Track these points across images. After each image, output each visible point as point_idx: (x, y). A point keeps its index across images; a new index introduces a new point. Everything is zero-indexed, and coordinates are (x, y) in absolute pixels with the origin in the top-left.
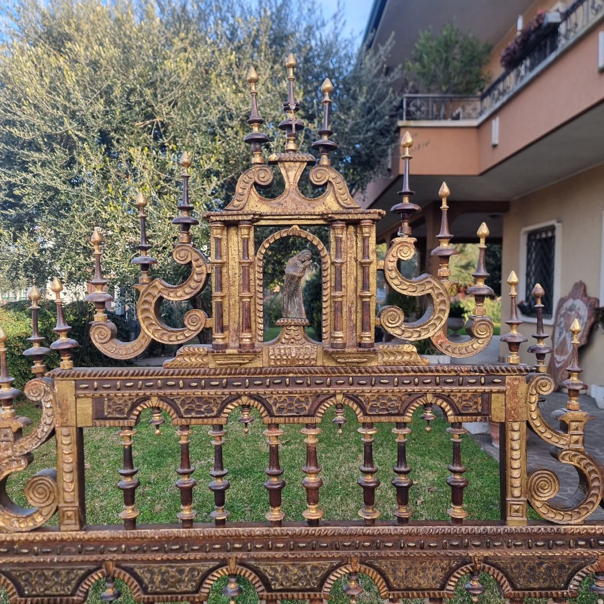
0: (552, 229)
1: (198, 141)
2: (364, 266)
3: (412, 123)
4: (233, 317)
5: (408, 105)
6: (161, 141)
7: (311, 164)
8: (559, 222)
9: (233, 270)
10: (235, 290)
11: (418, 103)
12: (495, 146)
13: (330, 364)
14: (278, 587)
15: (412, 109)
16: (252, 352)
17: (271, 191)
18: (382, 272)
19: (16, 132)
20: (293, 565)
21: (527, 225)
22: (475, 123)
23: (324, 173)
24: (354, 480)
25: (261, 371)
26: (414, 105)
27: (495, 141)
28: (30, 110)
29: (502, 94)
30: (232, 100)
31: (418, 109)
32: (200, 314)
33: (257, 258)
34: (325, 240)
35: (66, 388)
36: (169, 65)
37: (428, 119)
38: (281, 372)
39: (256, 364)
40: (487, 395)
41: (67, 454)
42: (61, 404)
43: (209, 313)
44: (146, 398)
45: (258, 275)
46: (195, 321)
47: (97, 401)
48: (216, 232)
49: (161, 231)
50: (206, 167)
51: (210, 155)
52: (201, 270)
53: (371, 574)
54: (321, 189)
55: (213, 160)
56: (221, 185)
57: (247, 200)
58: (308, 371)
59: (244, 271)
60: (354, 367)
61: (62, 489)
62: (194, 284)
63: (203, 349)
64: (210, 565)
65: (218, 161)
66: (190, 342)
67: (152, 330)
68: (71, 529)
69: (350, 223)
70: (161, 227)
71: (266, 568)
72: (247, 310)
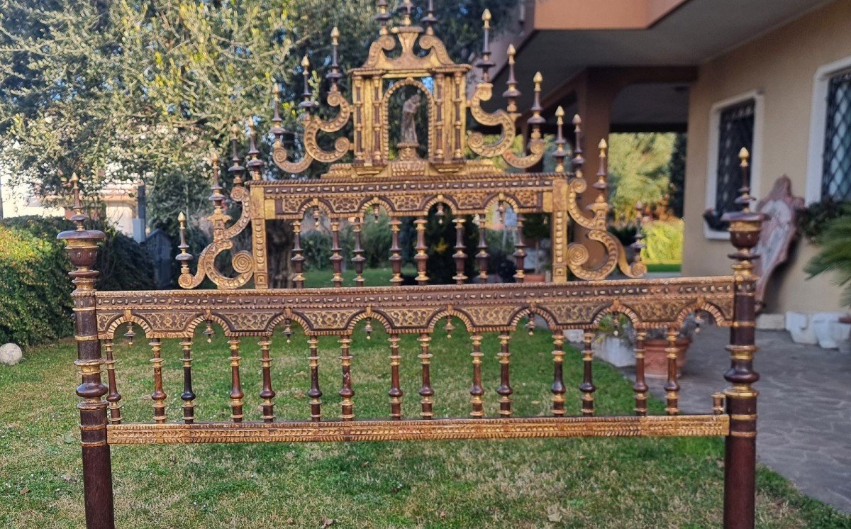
0: (751, 103)
2: (456, 104)
4: (368, 142)
7: (421, 34)
8: (761, 92)
9: (368, 110)
10: (369, 123)
13: (434, 174)
14: (399, 325)
16: (380, 165)
17: (394, 52)
18: (468, 110)
20: (409, 311)
21: (720, 99)
23: (430, 41)
24: (464, 402)
25: (387, 180)
32: (345, 140)
33: (384, 99)
35: (257, 192)
38: (401, 180)
39: (384, 175)
40: (540, 194)
41: (259, 237)
42: (255, 204)
43: (351, 140)
44: (310, 200)
45: (384, 113)
46: (342, 146)
47: (278, 202)
48: (357, 83)
49: (220, 112)
50: (276, 27)
51: (278, 10)
52: (346, 110)
53: (461, 316)
54: (428, 52)
55: (284, 17)
56: (292, 51)
57: (377, 61)
58: (419, 179)
59: (376, 109)
60: (450, 176)
61: (256, 261)
62: (342, 119)
63: (348, 166)
64: (354, 311)
65: (289, 17)
66: (340, 161)
67: (313, 153)
68: (262, 288)
69: (447, 75)
70: (220, 107)
71: (391, 313)
72: (377, 136)
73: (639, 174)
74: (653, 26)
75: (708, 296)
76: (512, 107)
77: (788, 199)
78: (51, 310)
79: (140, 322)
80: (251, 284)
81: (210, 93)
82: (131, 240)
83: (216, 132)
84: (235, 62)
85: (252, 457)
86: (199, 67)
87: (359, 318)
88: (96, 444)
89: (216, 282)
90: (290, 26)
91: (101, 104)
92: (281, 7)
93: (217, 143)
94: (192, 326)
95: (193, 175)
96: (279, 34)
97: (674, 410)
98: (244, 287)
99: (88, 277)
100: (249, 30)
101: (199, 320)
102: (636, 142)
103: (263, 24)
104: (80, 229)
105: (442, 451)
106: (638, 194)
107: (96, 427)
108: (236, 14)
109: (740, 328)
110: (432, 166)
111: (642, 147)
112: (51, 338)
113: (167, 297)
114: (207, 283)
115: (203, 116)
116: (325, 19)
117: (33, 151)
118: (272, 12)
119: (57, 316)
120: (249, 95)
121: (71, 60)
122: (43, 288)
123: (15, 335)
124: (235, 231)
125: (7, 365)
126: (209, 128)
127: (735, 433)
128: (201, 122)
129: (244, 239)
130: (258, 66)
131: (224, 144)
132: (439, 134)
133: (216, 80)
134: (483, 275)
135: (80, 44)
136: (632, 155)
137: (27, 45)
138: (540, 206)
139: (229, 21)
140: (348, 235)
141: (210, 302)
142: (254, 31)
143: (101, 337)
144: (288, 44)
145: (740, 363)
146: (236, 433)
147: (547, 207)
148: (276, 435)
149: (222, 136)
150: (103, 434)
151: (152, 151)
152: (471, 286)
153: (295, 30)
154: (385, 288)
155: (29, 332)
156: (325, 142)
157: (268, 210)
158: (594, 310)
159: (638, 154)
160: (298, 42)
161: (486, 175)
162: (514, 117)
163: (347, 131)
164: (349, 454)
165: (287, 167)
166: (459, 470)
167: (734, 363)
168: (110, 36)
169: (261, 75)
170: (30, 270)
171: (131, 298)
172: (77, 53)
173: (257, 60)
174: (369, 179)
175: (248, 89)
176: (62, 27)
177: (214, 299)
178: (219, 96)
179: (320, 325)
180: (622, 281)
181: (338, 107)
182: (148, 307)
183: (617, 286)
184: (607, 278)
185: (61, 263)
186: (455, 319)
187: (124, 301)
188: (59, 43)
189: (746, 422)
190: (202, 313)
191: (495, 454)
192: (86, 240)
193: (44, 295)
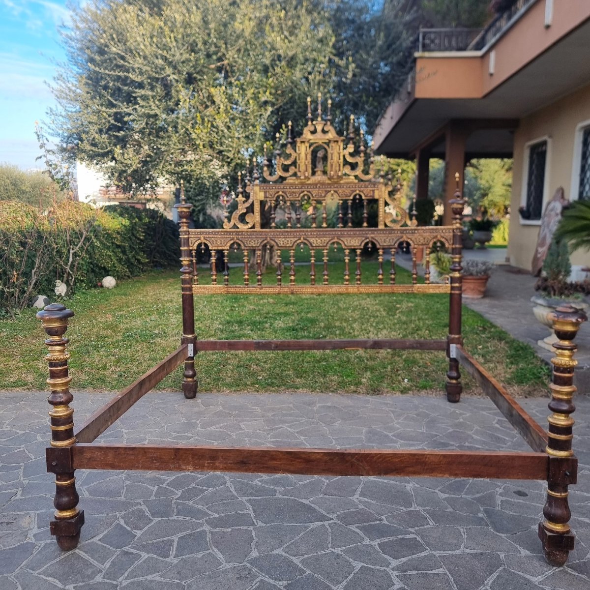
0: (544, 143)
1: (256, 78)
2: (339, 154)
3: (427, 54)
4: (303, 168)
5: (424, 38)
6: (229, 80)
8: (550, 137)
9: (303, 155)
10: (303, 161)
11: (432, 36)
12: (491, 75)
13: (330, 182)
14: (314, 245)
15: (427, 41)
16: (307, 178)
17: (314, 132)
18: (344, 156)
19: (132, 76)
20: (319, 239)
21: (529, 140)
22: (479, 53)
23: (329, 127)
25: (310, 184)
26: (430, 39)
27: (492, 70)
28: (140, 60)
29: (498, 30)
30: (282, 47)
31: (432, 41)
32: (293, 167)
33: (309, 151)
34: (328, 145)
35: (257, 189)
36: (237, 25)
37: (440, 50)
38: (316, 184)
39: (309, 182)
40: (373, 191)
41: (257, 208)
42: (255, 193)
43: (296, 167)
44: (278, 192)
45: (309, 157)
46: (292, 170)
47: (265, 193)
48: (298, 144)
49: (231, 147)
50: (263, 99)
51: (264, 89)
52: (294, 155)
53: (340, 242)
54: (327, 132)
55: (267, 93)
56: (272, 112)
57: (307, 134)
58: (323, 184)
59: (306, 155)
60: (336, 183)
61: (255, 218)
62: (292, 159)
63: (294, 178)
64: (296, 239)
65: (270, 93)
66: (291, 176)
67: (279, 172)
68: (258, 228)
69: (335, 141)
70: (231, 144)
71: (311, 240)
72: (306, 166)
73: (503, 185)
74: (486, 96)
75: (442, 234)
76: (362, 155)
77: (562, 200)
78: (128, 260)
79: (207, 242)
80: (253, 227)
81: (226, 135)
82: (172, 221)
83: (228, 158)
84: (240, 118)
85: (248, 325)
86: (221, 121)
87: (298, 242)
88: (188, 293)
89: (239, 226)
90: (270, 98)
91: (166, 141)
92: (266, 87)
93: (229, 163)
94: (229, 244)
95: (215, 182)
96: (266, 103)
97: (428, 282)
98: (251, 228)
99: (186, 223)
100: (248, 101)
101: (232, 242)
102: (502, 163)
103: (256, 97)
104: (183, 203)
105: (345, 325)
106: (503, 199)
107: (188, 286)
108: (241, 92)
109: (456, 248)
110: (329, 179)
111: (506, 167)
112: (128, 277)
113: (218, 232)
114: (235, 226)
115: (222, 148)
116: (290, 95)
117: (125, 167)
118: (261, 90)
119: (132, 264)
120: (247, 137)
121: (149, 116)
122: (124, 247)
123: (110, 273)
124: (247, 205)
125: (108, 288)
126: (225, 155)
127: (453, 292)
128: (220, 152)
129: (250, 209)
130: (252, 121)
131: (233, 165)
132: (332, 165)
133: (229, 128)
134: (350, 224)
135: (155, 108)
136: (499, 172)
137: (124, 108)
138: (373, 196)
139: (237, 95)
140: (305, 222)
141: (236, 235)
142: (251, 102)
143: (191, 248)
144: (270, 109)
145: (456, 262)
146: (246, 290)
147: (376, 197)
148: (263, 291)
149: (232, 160)
150: (191, 289)
151: (193, 168)
152: (346, 229)
153: (274, 100)
154: (309, 229)
155: (117, 271)
156: (286, 168)
157: (261, 196)
158: (395, 240)
159: (503, 172)
160: (275, 107)
161: (351, 183)
162: (363, 159)
163: (294, 163)
164: (297, 325)
165: (269, 178)
166: (351, 331)
167: (454, 262)
168: (172, 104)
169: (254, 126)
170: (118, 236)
171: (203, 232)
172: (152, 113)
173: (252, 117)
174: (303, 184)
175: (247, 133)
176: (145, 98)
177: (237, 233)
178: (231, 138)
179: (282, 244)
180: (407, 228)
181: (291, 154)
182: (211, 236)
183: (405, 230)
184: (401, 226)
185: (135, 232)
186: (338, 243)
187: (201, 233)
188: (142, 107)
189: (457, 287)
190: (233, 239)
191: (372, 325)
192: (186, 208)
193: (125, 251)
